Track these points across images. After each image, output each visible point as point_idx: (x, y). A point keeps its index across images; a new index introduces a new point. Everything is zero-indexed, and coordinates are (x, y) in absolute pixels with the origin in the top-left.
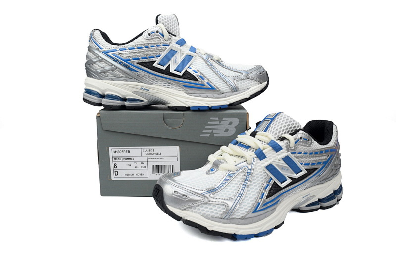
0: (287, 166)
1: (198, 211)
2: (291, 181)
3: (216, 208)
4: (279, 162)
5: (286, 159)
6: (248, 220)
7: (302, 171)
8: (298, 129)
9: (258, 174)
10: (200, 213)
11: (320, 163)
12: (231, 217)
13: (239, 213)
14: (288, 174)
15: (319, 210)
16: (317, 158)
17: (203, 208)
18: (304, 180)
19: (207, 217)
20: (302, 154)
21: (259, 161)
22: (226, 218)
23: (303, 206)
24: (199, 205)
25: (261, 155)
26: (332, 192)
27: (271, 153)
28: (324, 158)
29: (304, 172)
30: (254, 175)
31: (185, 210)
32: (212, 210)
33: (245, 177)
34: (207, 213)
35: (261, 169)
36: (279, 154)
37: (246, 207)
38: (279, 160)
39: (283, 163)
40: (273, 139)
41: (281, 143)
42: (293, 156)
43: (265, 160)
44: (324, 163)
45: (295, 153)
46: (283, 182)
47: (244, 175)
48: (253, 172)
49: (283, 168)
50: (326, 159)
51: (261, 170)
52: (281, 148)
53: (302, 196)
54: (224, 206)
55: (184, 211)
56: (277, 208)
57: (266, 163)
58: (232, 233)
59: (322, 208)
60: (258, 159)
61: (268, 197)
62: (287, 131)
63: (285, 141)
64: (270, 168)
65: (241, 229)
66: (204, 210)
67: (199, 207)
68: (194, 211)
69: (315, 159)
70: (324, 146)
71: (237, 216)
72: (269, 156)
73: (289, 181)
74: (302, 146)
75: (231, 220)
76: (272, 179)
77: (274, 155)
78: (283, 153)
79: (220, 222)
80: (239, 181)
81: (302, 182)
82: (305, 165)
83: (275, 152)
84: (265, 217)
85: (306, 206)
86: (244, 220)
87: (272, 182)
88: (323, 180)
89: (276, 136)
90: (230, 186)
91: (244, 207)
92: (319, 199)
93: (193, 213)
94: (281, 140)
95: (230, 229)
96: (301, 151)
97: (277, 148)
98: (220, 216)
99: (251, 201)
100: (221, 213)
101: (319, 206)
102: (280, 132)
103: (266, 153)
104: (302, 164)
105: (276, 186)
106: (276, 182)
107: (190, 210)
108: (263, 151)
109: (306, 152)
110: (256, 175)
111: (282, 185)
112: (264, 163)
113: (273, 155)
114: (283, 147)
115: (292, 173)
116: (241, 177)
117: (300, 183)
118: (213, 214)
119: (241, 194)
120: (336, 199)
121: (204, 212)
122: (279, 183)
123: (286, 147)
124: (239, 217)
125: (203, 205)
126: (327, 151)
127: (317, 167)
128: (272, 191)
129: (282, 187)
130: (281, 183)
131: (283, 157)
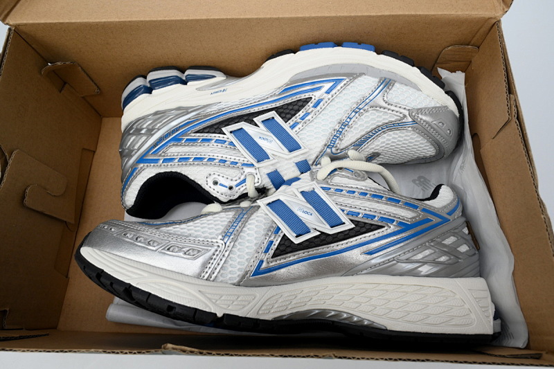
2: (255, 119)
7: (231, 132)
14: (258, 132)
23: (219, 77)
26: (154, 91)
29: (227, 130)
42: (250, 159)
43: (298, 160)
46: (269, 119)
50: (173, 146)
52: (269, 175)
61: (307, 100)
73: (259, 119)
76: (291, 127)
83: (279, 170)
92: (186, 84)
94: (265, 188)
104: (231, 143)
106: (283, 122)
114: (266, 176)
115: (250, 131)
119: (355, 111)
122: (279, 119)
124: (365, 77)
127: (198, 134)
128: (296, 107)
129: (274, 112)
130: (273, 118)
131: (266, 160)
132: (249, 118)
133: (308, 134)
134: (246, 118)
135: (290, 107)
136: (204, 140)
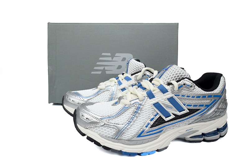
0: (171, 105)
1: (96, 131)
2: (174, 117)
3: (109, 130)
4: (165, 101)
5: (171, 100)
6: (133, 142)
7: (185, 110)
8: (184, 77)
9: (146, 109)
10: (97, 132)
11: (203, 106)
12: (119, 138)
13: (126, 136)
14: (172, 111)
15: (202, 142)
16: (200, 102)
17: (100, 129)
18: (187, 117)
19: (102, 136)
20: (185, 97)
21: (149, 99)
22: (116, 138)
23: (188, 137)
24: (96, 127)
25: (151, 95)
26: (216, 129)
27: (159, 94)
28: (207, 101)
29: (187, 111)
30: (143, 109)
31: (87, 128)
32: (106, 131)
33: (135, 110)
34: (102, 133)
35: (149, 105)
36: (165, 96)
37: (132, 132)
38: (165, 100)
39: (168, 103)
40: (162, 84)
41: (167, 87)
42: (176, 98)
43: (154, 99)
44: (206, 106)
45: (179, 95)
46: (168, 117)
47: (135, 109)
48: (142, 107)
49: (168, 106)
50: (209, 103)
51: (150, 107)
52: (167, 91)
53: (186, 130)
54: (115, 130)
55: (86, 130)
56: (160, 136)
57: (154, 101)
58: (119, 150)
59: (204, 140)
60: (148, 97)
61: (152, 126)
62: (175, 78)
63: (171, 86)
64: (157, 105)
65: (126, 148)
66: (100, 130)
67: (97, 128)
68: (93, 130)
69: (197, 102)
70: (208, 93)
71: (124, 138)
72: (157, 96)
73: (172, 117)
74: (186, 91)
75: (119, 140)
76: (158, 114)
77: (162, 96)
78: (169, 95)
79: (111, 141)
80: (130, 113)
81: (185, 118)
82: (188, 105)
83: (162, 94)
84: (148, 142)
85: (190, 137)
86: (130, 142)
87: (158, 116)
88: (205, 119)
89: (166, 82)
90: (123, 115)
91: (130, 132)
92: (202, 133)
93: (93, 132)
94: (168, 85)
95: (117, 147)
96: (184, 95)
97: (164, 91)
98: (111, 137)
99: (137, 128)
100: (112, 134)
101: (202, 139)
102: (169, 79)
103: (155, 94)
104: (184, 105)
105: (162, 120)
106: (161, 116)
107: (91, 129)
108: (153, 92)
109: (189, 95)
110: (145, 109)
111: (166, 119)
112: (152, 101)
113: (160, 96)
114: (168, 91)
115: (176, 111)
116: (133, 110)
117: (183, 119)
118: (107, 134)
119: (130, 122)
120: (219, 136)
121: (100, 132)
122: (164, 118)
123: (171, 90)
124: (126, 139)
125: (100, 127)
126: (210, 96)
127: (199, 108)
128: (156, 123)
129: (166, 121)
130: (166, 118)
131: (168, 98)
132: (177, 117)
133: (150, 111)
134: (179, 117)
135: (159, 123)
136: (196, 106)
